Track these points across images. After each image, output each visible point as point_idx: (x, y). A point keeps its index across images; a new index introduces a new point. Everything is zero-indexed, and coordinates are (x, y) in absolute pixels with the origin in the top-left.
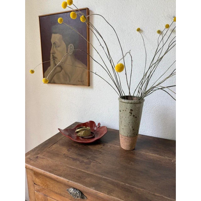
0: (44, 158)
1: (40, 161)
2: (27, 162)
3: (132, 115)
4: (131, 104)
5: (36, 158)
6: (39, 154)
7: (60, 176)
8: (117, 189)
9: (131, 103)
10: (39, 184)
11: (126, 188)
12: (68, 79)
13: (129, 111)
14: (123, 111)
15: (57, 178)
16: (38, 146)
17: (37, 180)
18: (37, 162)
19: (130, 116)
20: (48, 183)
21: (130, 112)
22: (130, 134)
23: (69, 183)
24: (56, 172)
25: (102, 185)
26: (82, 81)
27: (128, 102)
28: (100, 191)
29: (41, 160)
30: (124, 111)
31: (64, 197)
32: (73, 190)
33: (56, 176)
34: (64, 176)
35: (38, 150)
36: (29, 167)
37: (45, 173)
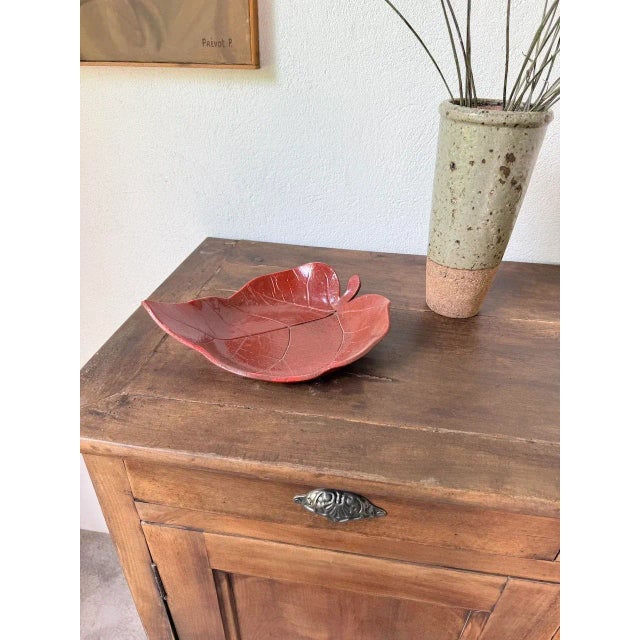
0: (161, 400)
1: (145, 414)
2: (87, 428)
3: (510, 177)
4: (511, 132)
5: (121, 405)
6: (123, 385)
7: (276, 459)
8: (512, 464)
9: (516, 125)
10: (159, 498)
11: (542, 453)
12: (147, 33)
13: (502, 162)
14: (472, 163)
15: (264, 472)
16: (100, 351)
17: (147, 488)
18: (135, 421)
19: (500, 185)
20: (201, 489)
21: (501, 168)
22: (482, 260)
23: (322, 478)
24: (247, 446)
25: (457, 462)
26: (220, 44)
27: (501, 120)
28: (462, 488)
29: (151, 407)
30: (478, 162)
31: (282, 522)
32: (325, 497)
33: (255, 464)
34: (291, 456)
35: (111, 371)
36: (109, 450)
37: (198, 462)
